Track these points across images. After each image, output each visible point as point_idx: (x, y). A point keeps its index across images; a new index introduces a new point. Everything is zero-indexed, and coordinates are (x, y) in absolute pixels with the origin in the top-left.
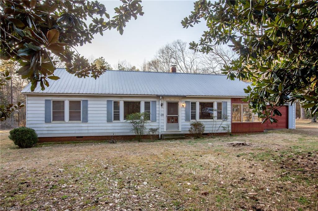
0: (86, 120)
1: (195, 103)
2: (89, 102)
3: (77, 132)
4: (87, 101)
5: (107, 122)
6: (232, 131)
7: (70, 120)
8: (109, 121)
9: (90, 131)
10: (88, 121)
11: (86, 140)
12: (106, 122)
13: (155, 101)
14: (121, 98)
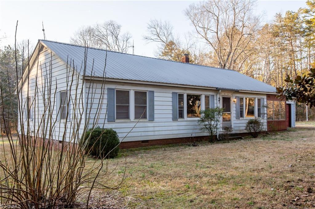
0: (152, 119)
1: (242, 99)
2: (155, 94)
3: (143, 134)
4: (153, 92)
5: (173, 120)
6: (268, 130)
7: (136, 118)
8: (174, 119)
9: (157, 133)
10: (155, 119)
11: (152, 145)
12: (171, 120)
13: (214, 96)
14: (185, 90)
